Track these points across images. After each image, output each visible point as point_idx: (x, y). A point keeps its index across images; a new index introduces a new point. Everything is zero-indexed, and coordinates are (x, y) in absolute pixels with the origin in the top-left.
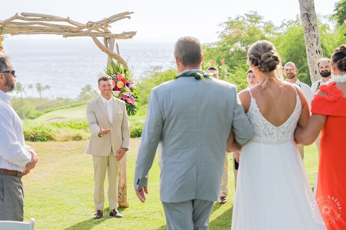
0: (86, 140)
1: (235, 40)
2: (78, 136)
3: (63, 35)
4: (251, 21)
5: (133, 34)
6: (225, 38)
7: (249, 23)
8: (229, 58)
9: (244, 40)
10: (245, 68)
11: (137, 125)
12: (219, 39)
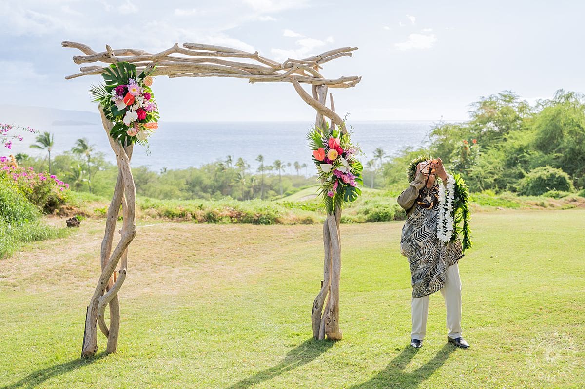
0: (318, 223)
1: (489, 120)
2: (309, 218)
3: (249, 79)
4: (505, 101)
5: (357, 80)
6: (477, 118)
7: (503, 103)
8: (481, 138)
9: (497, 119)
10: (499, 148)
11: (377, 207)
12: (471, 119)
